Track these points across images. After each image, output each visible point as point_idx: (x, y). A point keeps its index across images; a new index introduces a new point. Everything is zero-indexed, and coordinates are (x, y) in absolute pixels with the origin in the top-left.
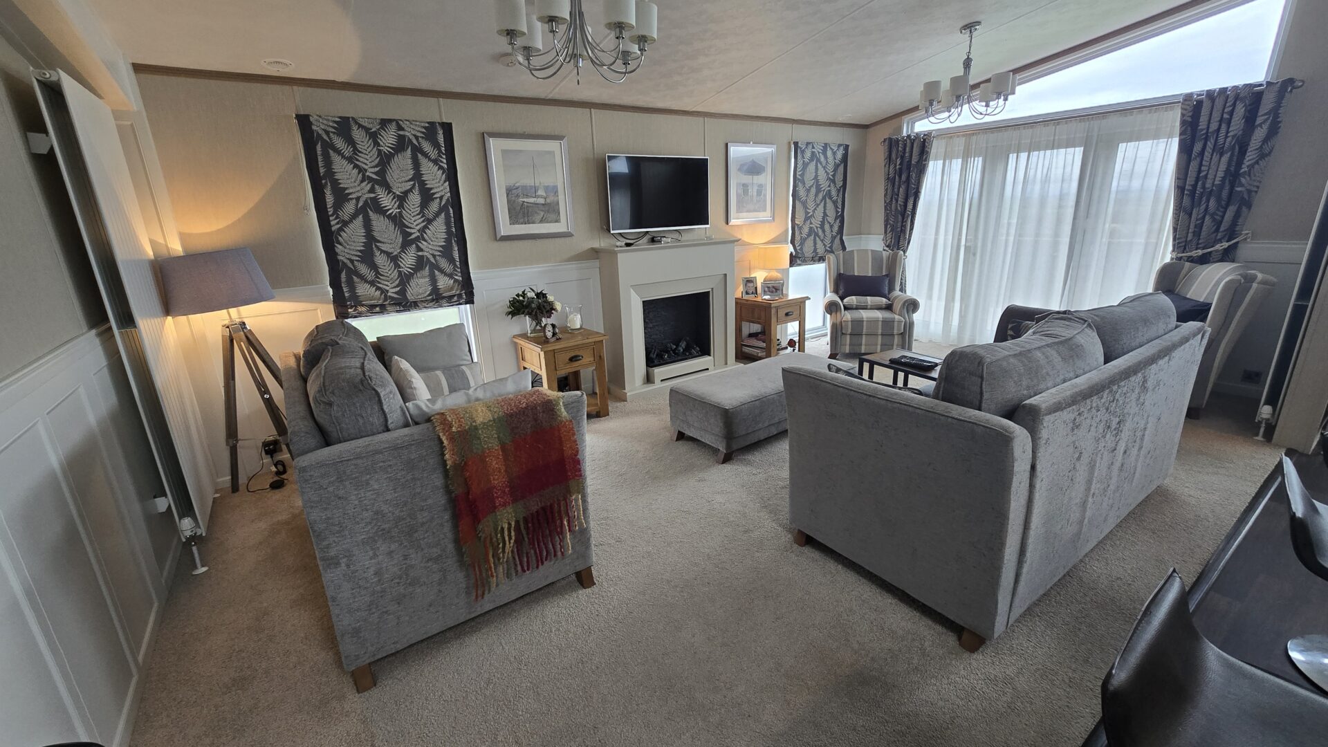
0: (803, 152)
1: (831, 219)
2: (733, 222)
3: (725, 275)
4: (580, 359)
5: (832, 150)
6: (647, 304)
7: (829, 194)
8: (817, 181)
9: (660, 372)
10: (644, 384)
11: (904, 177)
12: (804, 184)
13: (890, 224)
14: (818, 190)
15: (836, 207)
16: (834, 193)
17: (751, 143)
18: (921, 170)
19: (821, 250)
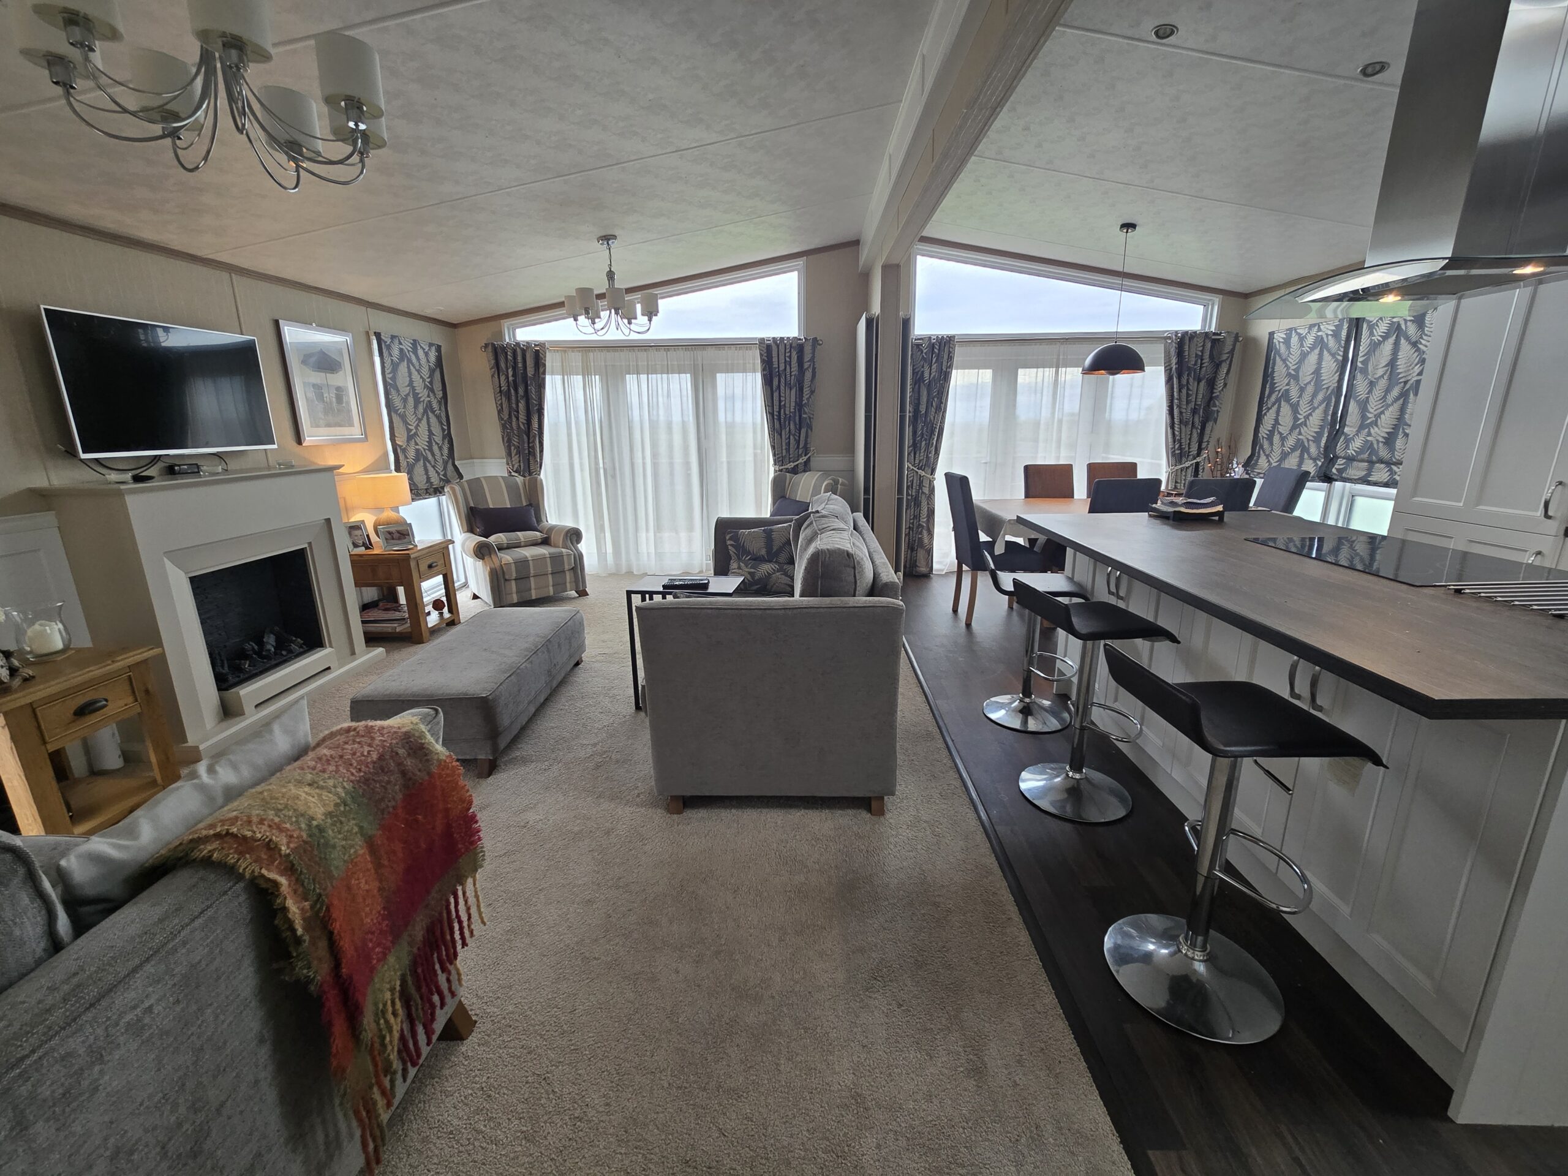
0: (389, 347)
1: (438, 438)
2: (308, 440)
3: (328, 521)
4: (105, 706)
5: (424, 349)
6: (200, 584)
7: (429, 405)
8: (413, 389)
9: (249, 692)
10: (222, 720)
11: (521, 391)
12: (398, 391)
13: (514, 445)
14: (417, 401)
15: (441, 423)
16: (435, 405)
17: (314, 325)
18: (541, 386)
19: (435, 480)
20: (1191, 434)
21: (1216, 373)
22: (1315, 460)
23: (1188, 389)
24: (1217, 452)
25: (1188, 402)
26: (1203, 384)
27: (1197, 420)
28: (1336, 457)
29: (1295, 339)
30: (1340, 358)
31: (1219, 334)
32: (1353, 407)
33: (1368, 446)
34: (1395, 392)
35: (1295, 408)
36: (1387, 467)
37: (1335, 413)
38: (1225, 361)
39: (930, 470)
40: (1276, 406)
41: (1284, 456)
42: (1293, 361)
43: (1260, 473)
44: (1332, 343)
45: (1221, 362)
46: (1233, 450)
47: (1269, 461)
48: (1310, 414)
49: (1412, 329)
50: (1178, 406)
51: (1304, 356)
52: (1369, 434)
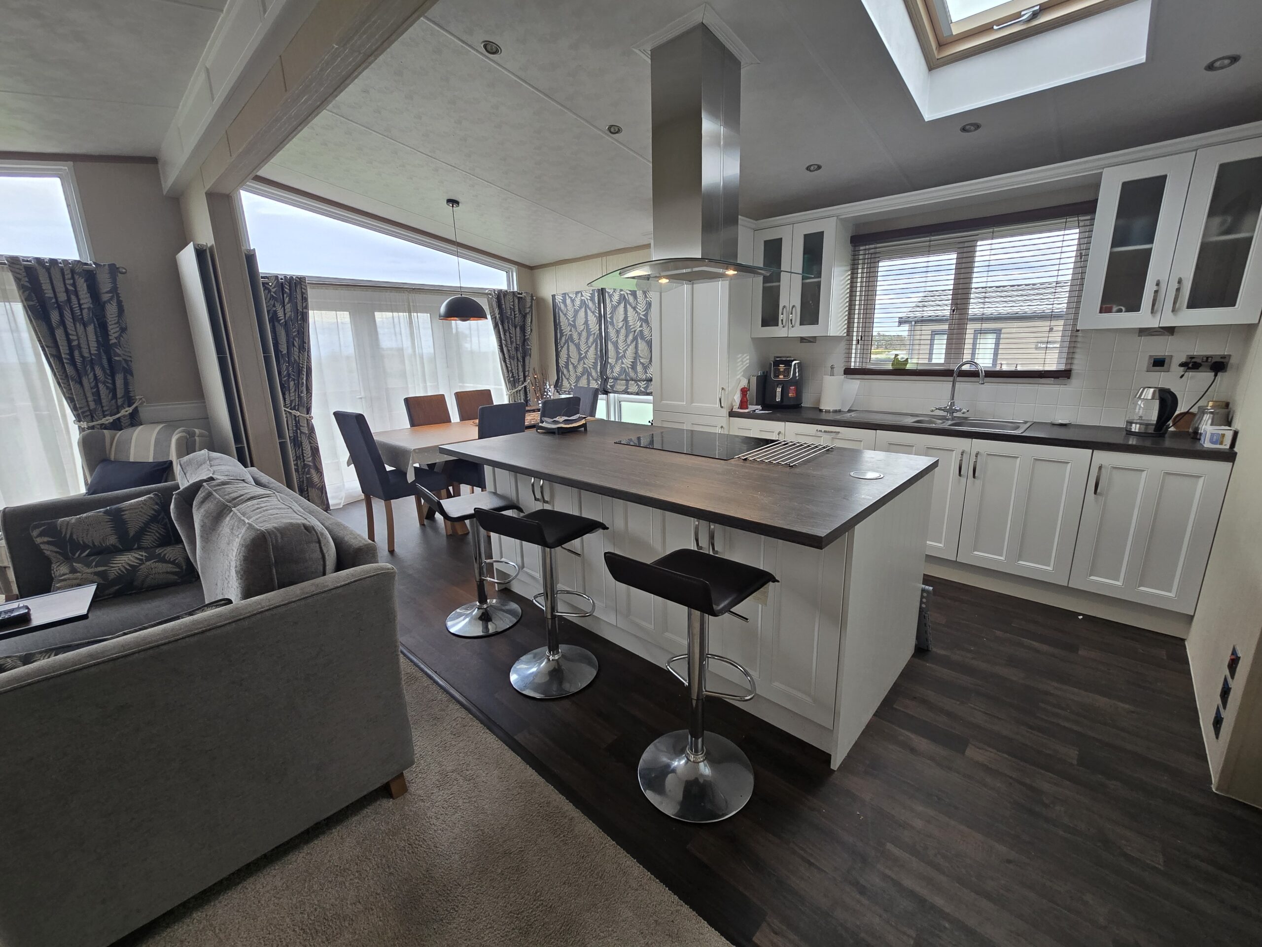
20: (517, 366)
21: (524, 321)
22: (596, 380)
23: (510, 333)
24: (535, 378)
25: (512, 343)
26: (518, 329)
27: (519, 356)
28: (608, 378)
29: (568, 301)
30: (597, 315)
31: (521, 294)
32: (610, 346)
33: (623, 370)
34: (631, 337)
35: (578, 346)
36: (636, 382)
37: (601, 350)
38: (528, 313)
39: (305, 410)
40: (566, 345)
41: (578, 379)
42: (570, 314)
43: (565, 391)
44: (590, 304)
45: (526, 314)
46: (545, 377)
47: (569, 383)
48: (588, 351)
49: (631, 299)
50: (506, 346)
51: (576, 312)
52: (623, 363)
